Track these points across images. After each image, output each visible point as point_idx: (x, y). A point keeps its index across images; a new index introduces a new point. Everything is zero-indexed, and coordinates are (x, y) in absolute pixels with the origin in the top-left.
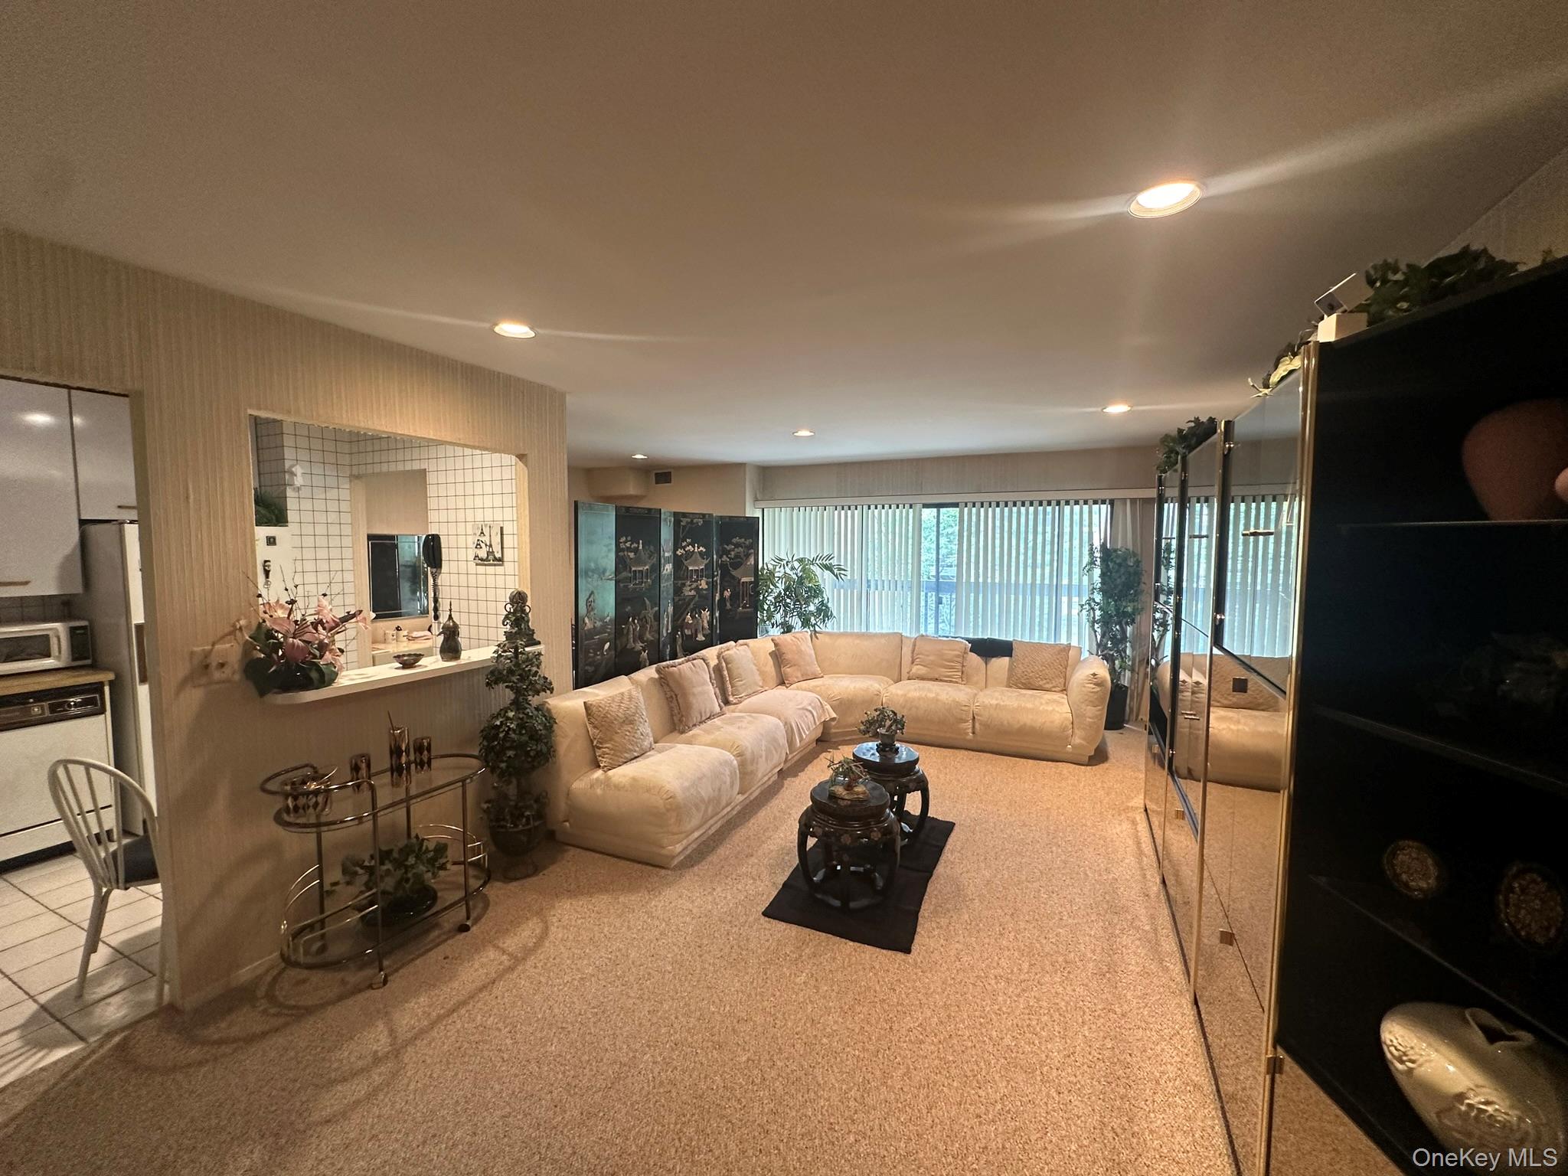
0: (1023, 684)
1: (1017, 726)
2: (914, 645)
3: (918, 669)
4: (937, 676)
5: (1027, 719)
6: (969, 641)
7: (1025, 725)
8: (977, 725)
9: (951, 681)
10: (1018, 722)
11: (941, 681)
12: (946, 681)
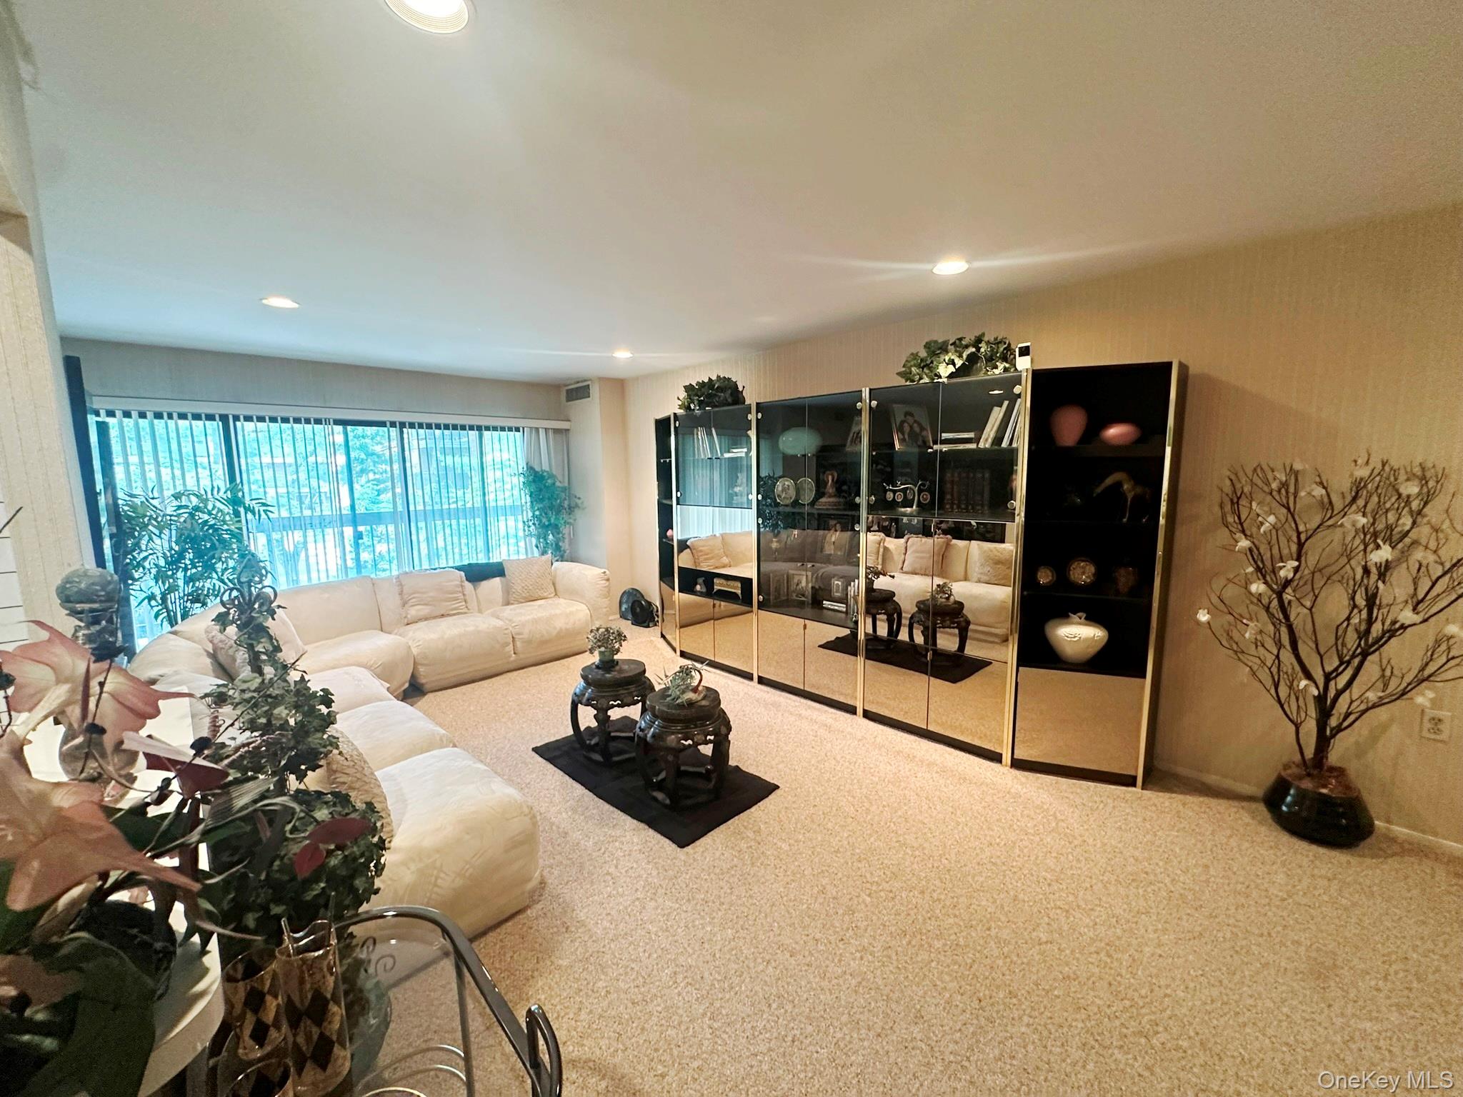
0: (525, 598)
1: (554, 633)
2: (401, 585)
3: (418, 610)
4: (442, 612)
5: (560, 624)
6: (459, 568)
7: (561, 629)
8: (518, 644)
9: (458, 614)
10: (555, 628)
11: (449, 615)
12: (454, 615)
